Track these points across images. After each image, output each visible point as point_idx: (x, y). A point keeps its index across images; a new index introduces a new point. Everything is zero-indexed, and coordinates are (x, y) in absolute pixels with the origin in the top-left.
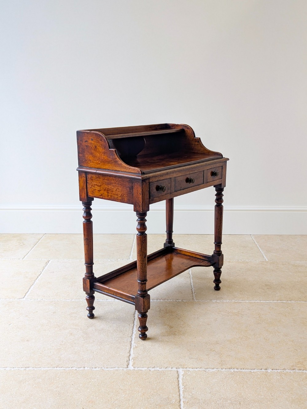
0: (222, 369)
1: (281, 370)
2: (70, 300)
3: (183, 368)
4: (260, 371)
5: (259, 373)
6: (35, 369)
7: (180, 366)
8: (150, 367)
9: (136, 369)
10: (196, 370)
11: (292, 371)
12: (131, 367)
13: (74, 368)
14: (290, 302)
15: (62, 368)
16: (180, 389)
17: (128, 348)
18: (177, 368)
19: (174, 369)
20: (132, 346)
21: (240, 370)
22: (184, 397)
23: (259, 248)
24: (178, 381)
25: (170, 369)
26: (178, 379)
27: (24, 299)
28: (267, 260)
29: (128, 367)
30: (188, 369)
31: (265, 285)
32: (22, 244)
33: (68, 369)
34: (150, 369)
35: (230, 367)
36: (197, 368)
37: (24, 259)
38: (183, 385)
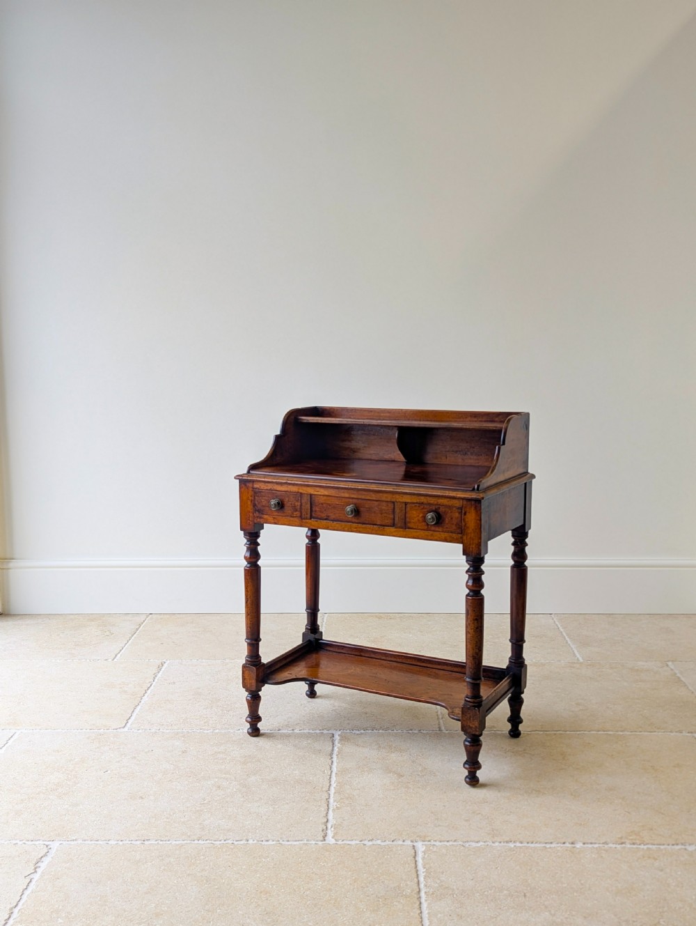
0: (493, 842)
1: (600, 845)
2: (211, 731)
3: (424, 841)
4: (562, 845)
5: (559, 849)
6: (161, 843)
7: (417, 838)
8: (365, 840)
9: (340, 842)
10: (448, 844)
11: (618, 846)
12: (330, 840)
13: (230, 842)
14: (621, 733)
15: (208, 841)
16: (419, 873)
17: (323, 809)
18: (412, 841)
19: (408, 843)
20: (331, 806)
21: (526, 844)
22: (426, 886)
23: (566, 637)
24: (416, 861)
25: (401, 843)
26: (415, 857)
27: (126, 729)
28: (581, 660)
29: (325, 840)
30: (433, 843)
31: (576, 704)
32: (108, 633)
33: (218, 842)
34: (366, 842)
35: (508, 839)
36: (448, 841)
37: (115, 660)
38: (424, 868)
